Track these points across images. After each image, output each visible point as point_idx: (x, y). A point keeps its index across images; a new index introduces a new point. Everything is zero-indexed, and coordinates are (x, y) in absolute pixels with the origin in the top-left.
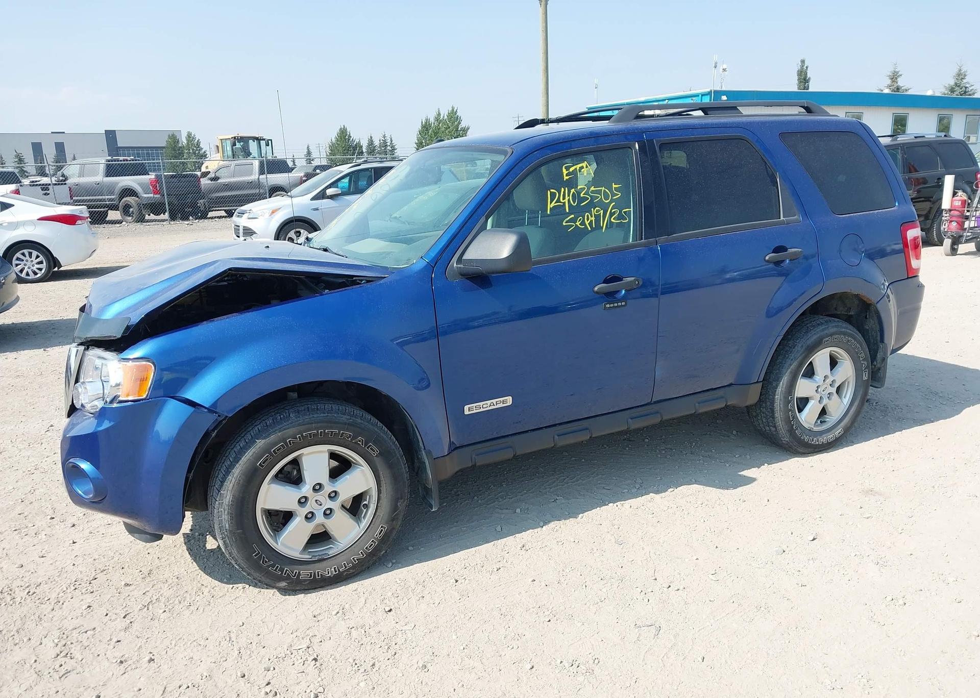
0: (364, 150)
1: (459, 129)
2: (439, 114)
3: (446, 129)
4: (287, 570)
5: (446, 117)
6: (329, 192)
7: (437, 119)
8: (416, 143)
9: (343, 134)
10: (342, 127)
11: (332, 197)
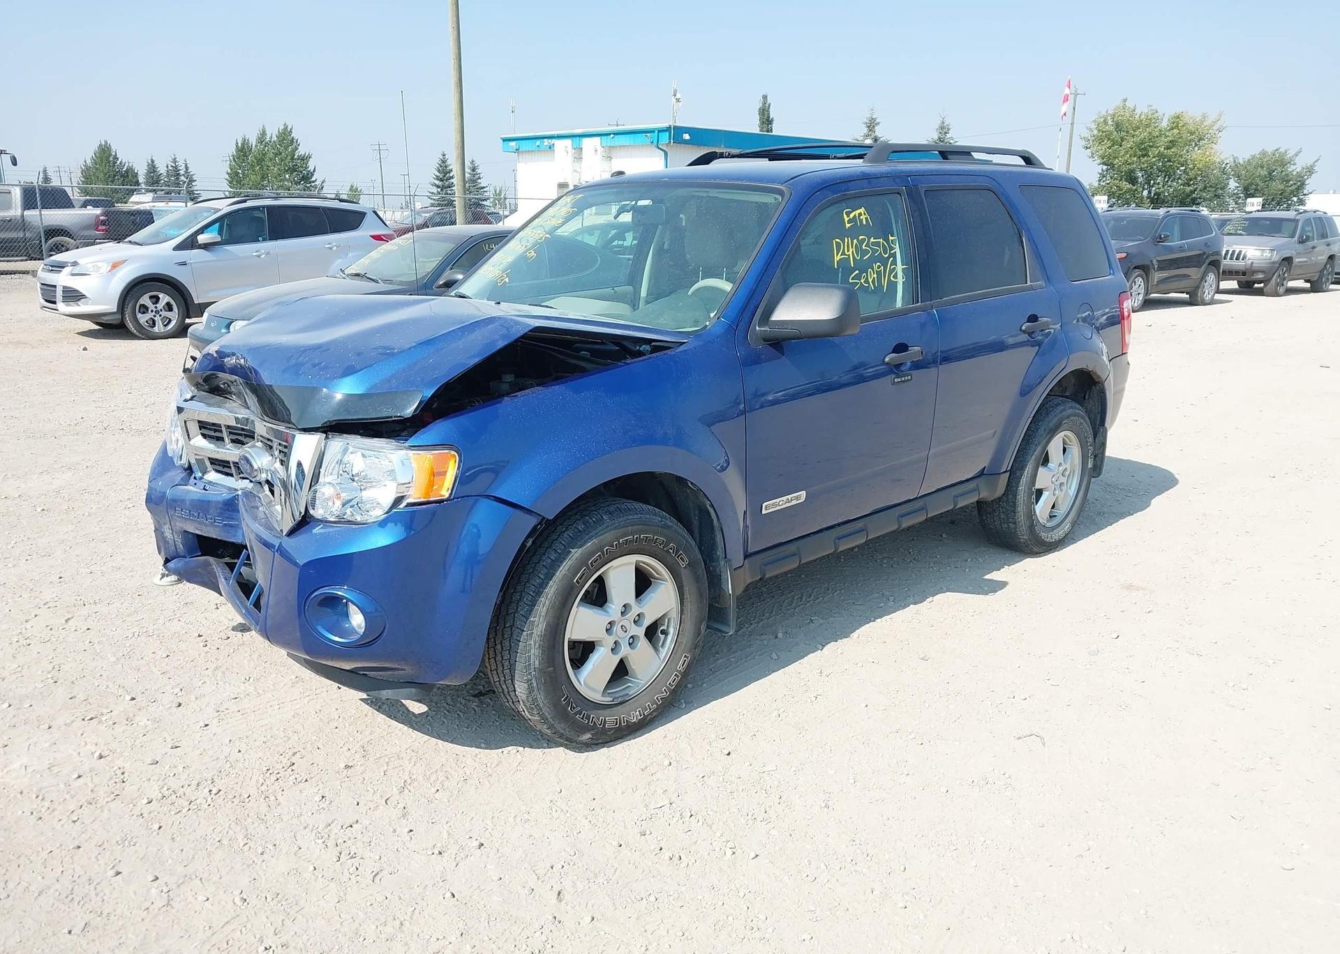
0: (141, 179)
1: (295, 157)
2: (264, 133)
3: (276, 155)
4: (593, 717)
5: (275, 138)
6: (202, 238)
7: (261, 139)
8: (228, 174)
9: (105, 154)
10: (103, 143)
11: (206, 246)
